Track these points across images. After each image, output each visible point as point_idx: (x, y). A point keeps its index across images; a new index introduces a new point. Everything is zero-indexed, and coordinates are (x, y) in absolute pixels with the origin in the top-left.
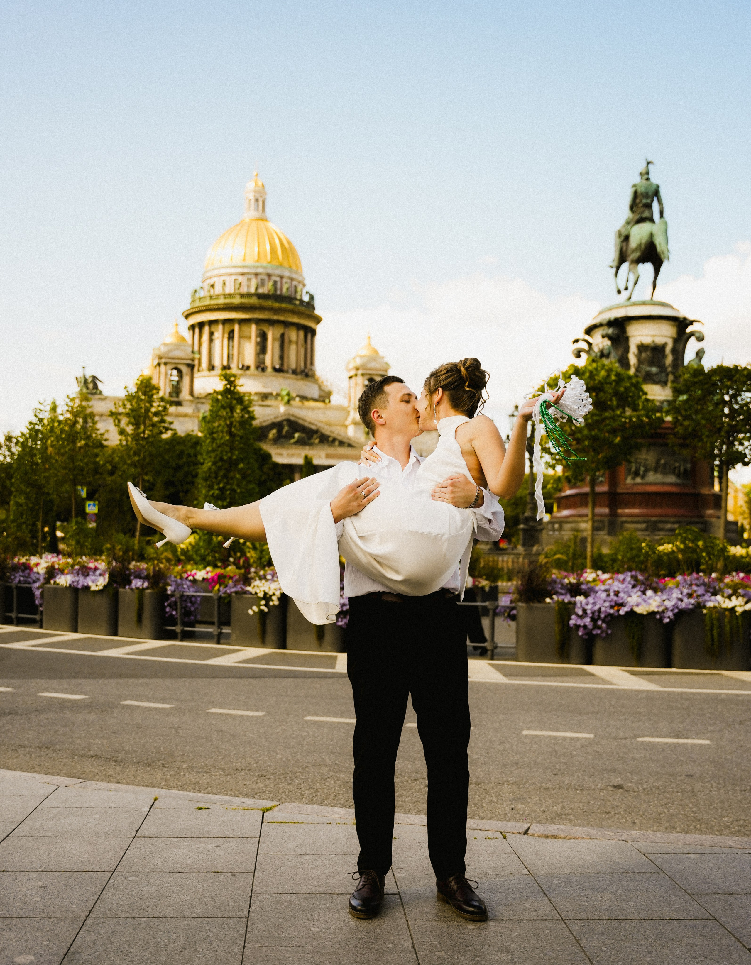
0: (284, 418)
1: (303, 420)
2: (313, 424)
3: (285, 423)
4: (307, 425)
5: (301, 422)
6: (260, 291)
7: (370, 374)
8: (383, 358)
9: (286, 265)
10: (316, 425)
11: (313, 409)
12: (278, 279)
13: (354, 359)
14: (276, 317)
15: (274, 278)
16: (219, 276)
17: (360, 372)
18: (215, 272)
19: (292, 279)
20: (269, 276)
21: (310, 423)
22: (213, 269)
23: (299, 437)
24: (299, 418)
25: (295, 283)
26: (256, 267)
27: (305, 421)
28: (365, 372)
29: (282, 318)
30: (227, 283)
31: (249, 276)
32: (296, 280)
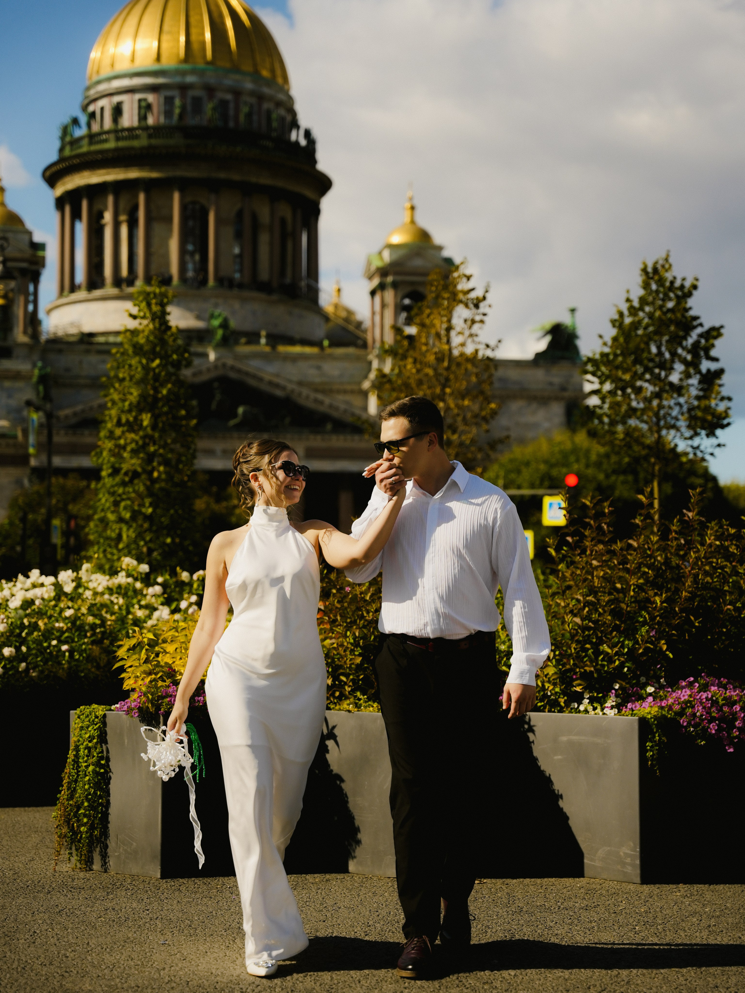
0: (213, 375)
1: (254, 377)
2: (277, 386)
3: (216, 385)
4: (264, 387)
5: (252, 382)
6: (192, 121)
7: (412, 283)
8: (440, 248)
9: (247, 67)
10: (284, 388)
11: (295, 359)
12: (229, 97)
13: (380, 253)
14: (222, 175)
15: (220, 95)
16: (111, 95)
17: (390, 279)
18: (102, 87)
19: (261, 98)
20: (210, 90)
21: (271, 383)
22: (99, 82)
23: (245, 412)
24: (247, 374)
25: (266, 106)
26: (183, 73)
27: (261, 379)
28: (399, 278)
29: (236, 177)
30: (126, 109)
31: (169, 93)
32: (271, 99)
